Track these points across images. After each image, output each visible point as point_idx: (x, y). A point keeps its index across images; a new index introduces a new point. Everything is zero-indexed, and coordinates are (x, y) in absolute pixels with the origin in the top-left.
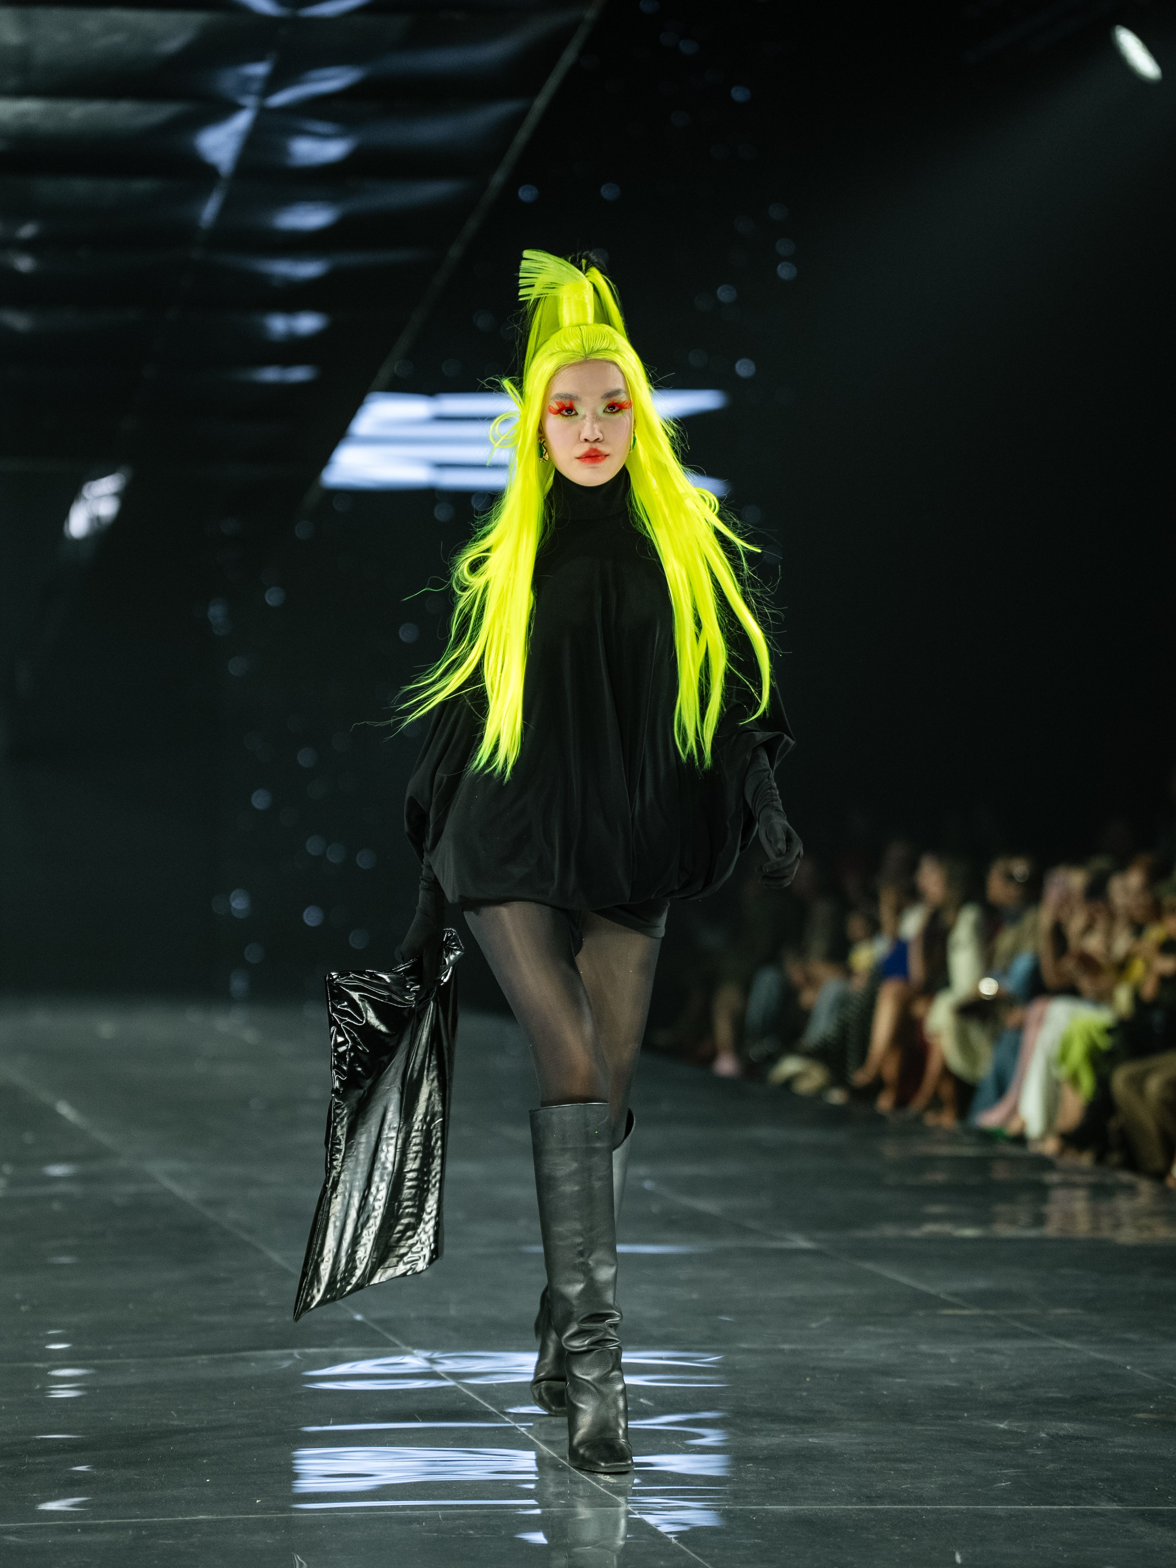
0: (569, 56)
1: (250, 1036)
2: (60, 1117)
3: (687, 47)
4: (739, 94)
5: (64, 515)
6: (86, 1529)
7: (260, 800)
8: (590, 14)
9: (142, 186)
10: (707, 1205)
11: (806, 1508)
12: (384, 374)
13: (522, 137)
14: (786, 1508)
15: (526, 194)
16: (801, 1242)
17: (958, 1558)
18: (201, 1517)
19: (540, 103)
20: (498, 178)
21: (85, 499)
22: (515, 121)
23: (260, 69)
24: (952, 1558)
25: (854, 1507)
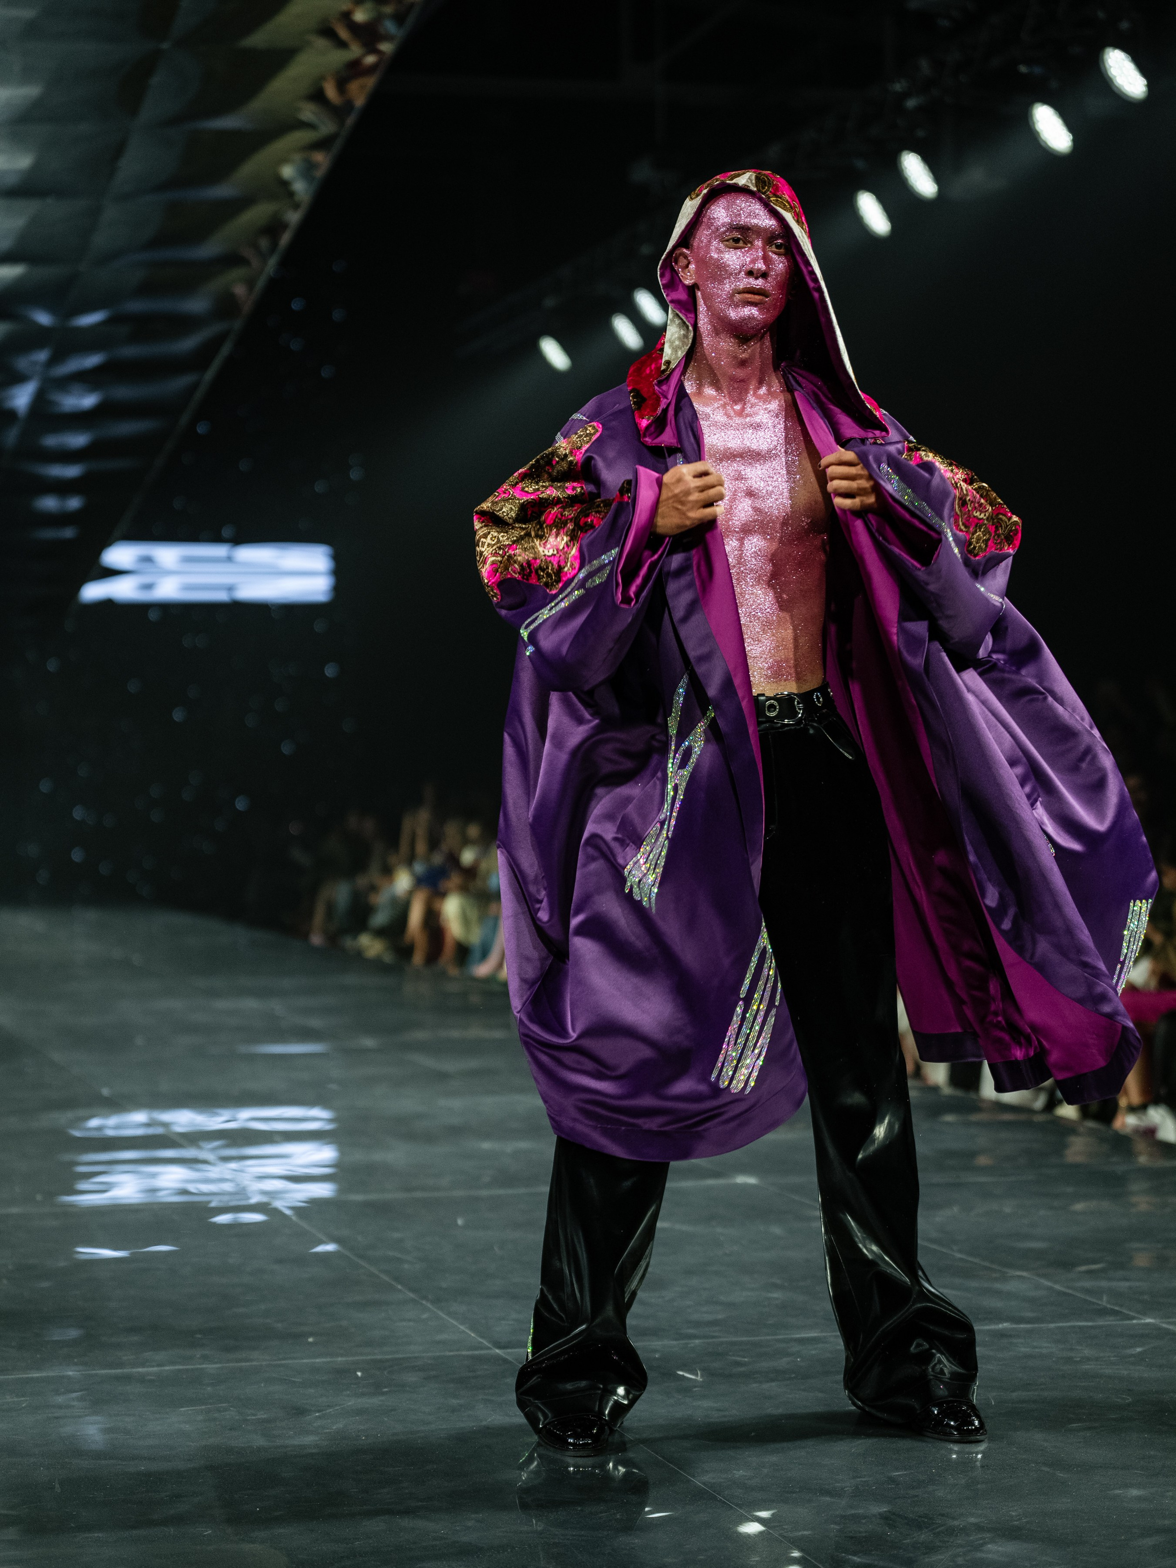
0: (226, 350)
1: (40, 927)
3: (295, 345)
4: (326, 372)
7: (45, 786)
8: (237, 324)
10: (315, 1022)
11: (372, 1197)
12: (117, 533)
13: (199, 395)
14: (358, 1197)
15: (202, 429)
16: (369, 1042)
17: (460, 1222)
18: (14, 1210)
19: (209, 375)
20: (184, 419)
22: (194, 387)
23: (42, 356)
24: (456, 1221)
25: (400, 1195)
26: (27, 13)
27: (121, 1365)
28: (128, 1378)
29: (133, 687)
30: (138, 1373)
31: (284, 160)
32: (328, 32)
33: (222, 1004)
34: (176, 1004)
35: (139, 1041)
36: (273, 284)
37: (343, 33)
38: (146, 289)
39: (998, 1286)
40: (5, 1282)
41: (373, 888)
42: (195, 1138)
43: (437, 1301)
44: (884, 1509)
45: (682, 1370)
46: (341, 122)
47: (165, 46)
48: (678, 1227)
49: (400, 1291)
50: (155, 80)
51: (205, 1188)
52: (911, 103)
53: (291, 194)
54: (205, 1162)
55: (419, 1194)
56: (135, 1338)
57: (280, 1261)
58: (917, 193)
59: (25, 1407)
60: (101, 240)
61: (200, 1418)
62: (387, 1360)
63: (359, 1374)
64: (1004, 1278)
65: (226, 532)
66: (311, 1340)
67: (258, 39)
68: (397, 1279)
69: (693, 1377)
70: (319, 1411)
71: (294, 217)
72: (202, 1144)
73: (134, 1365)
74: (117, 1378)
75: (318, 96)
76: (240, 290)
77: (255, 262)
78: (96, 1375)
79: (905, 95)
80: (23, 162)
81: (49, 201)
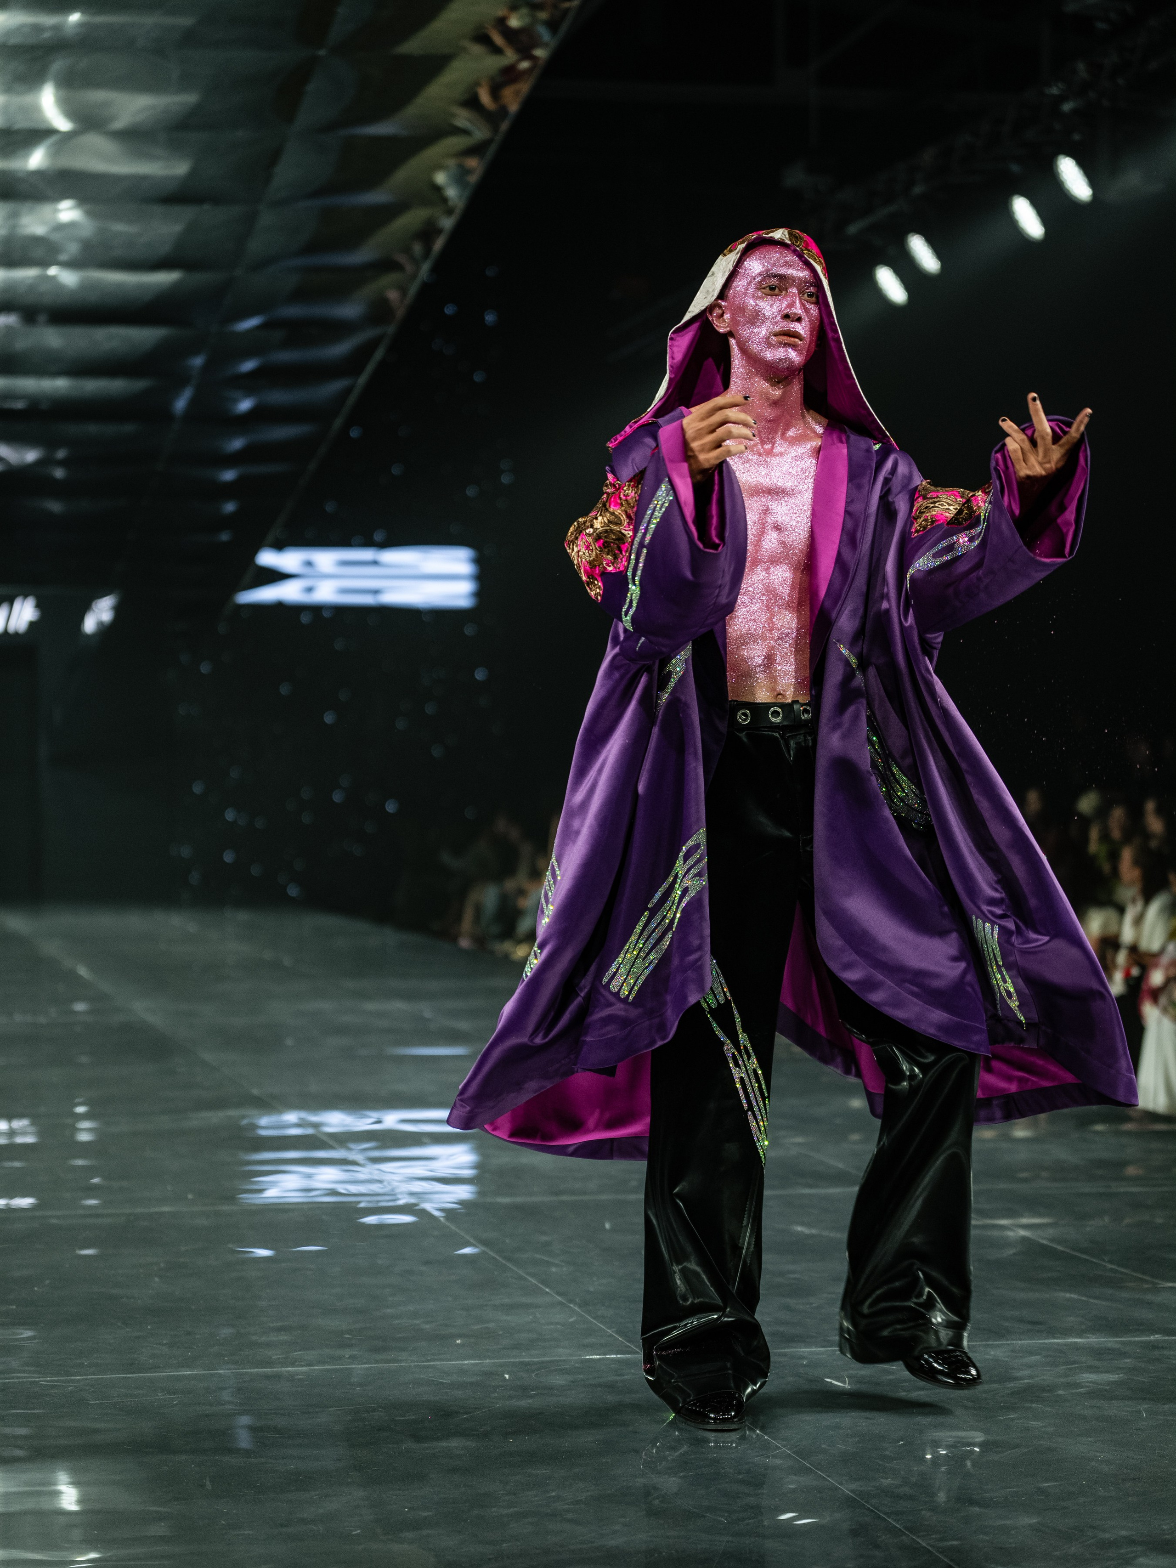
0: (379, 354)
1: (192, 927)
2: (81, 977)
4: (478, 377)
5: (81, 620)
6: (98, 1216)
7: (198, 788)
8: (391, 329)
9: (129, 428)
10: (463, 1025)
11: (519, 1200)
12: (270, 537)
13: (352, 400)
14: (506, 1200)
15: (354, 433)
17: (607, 1226)
18: (166, 1209)
19: (362, 380)
20: (338, 423)
21: (93, 610)
22: (348, 391)
23: (198, 361)
24: (604, 1226)
25: (547, 1199)
26: (186, 21)
27: (269, 1363)
28: (277, 1377)
29: (285, 689)
30: (288, 1372)
31: (439, 167)
32: (483, 39)
33: (371, 1006)
34: (326, 1006)
35: (289, 1042)
36: (425, 287)
37: (498, 40)
38: (300, 295)
39: (1149, 1297)
40: (157, 1279)
41: (522, 892)
42: (344, 1139)
43: (584, 1304)
44: (1034, 1520)
45: (830, 1378)
46: (495, 129)
47: (322, 53)
48: (825, 1233)
49: (547, 1293)
50: (310, 87)
51: (353, 1189)
52: (1067, 107)
53: (445, 200)
54: (354, 1163)
55: (565, 1198)
56: (284, 1337)
57: (427, 1263)
58: (1072, 195)
59: (177, 1404)
60: (256, 246)
61: (348, 1418)
62: (535, 1363)
63: (507, 1376)
64: (1156, 1290)
65: (378, 536)
66: (458, 1342)
67: (413, 46)
68: (543, 1282)
69: (841, 1385)
70: (466, 1413)
71: (447, 223)
72: (352, 1146)
73: (284, 1364)
74: (267, 1377)
75: (472, 102)
76: (393, 295)
77: (409, 268)
78: (247, 1373)
79: (1062, 98)
80: (180, 168)
81: (206, 207)
